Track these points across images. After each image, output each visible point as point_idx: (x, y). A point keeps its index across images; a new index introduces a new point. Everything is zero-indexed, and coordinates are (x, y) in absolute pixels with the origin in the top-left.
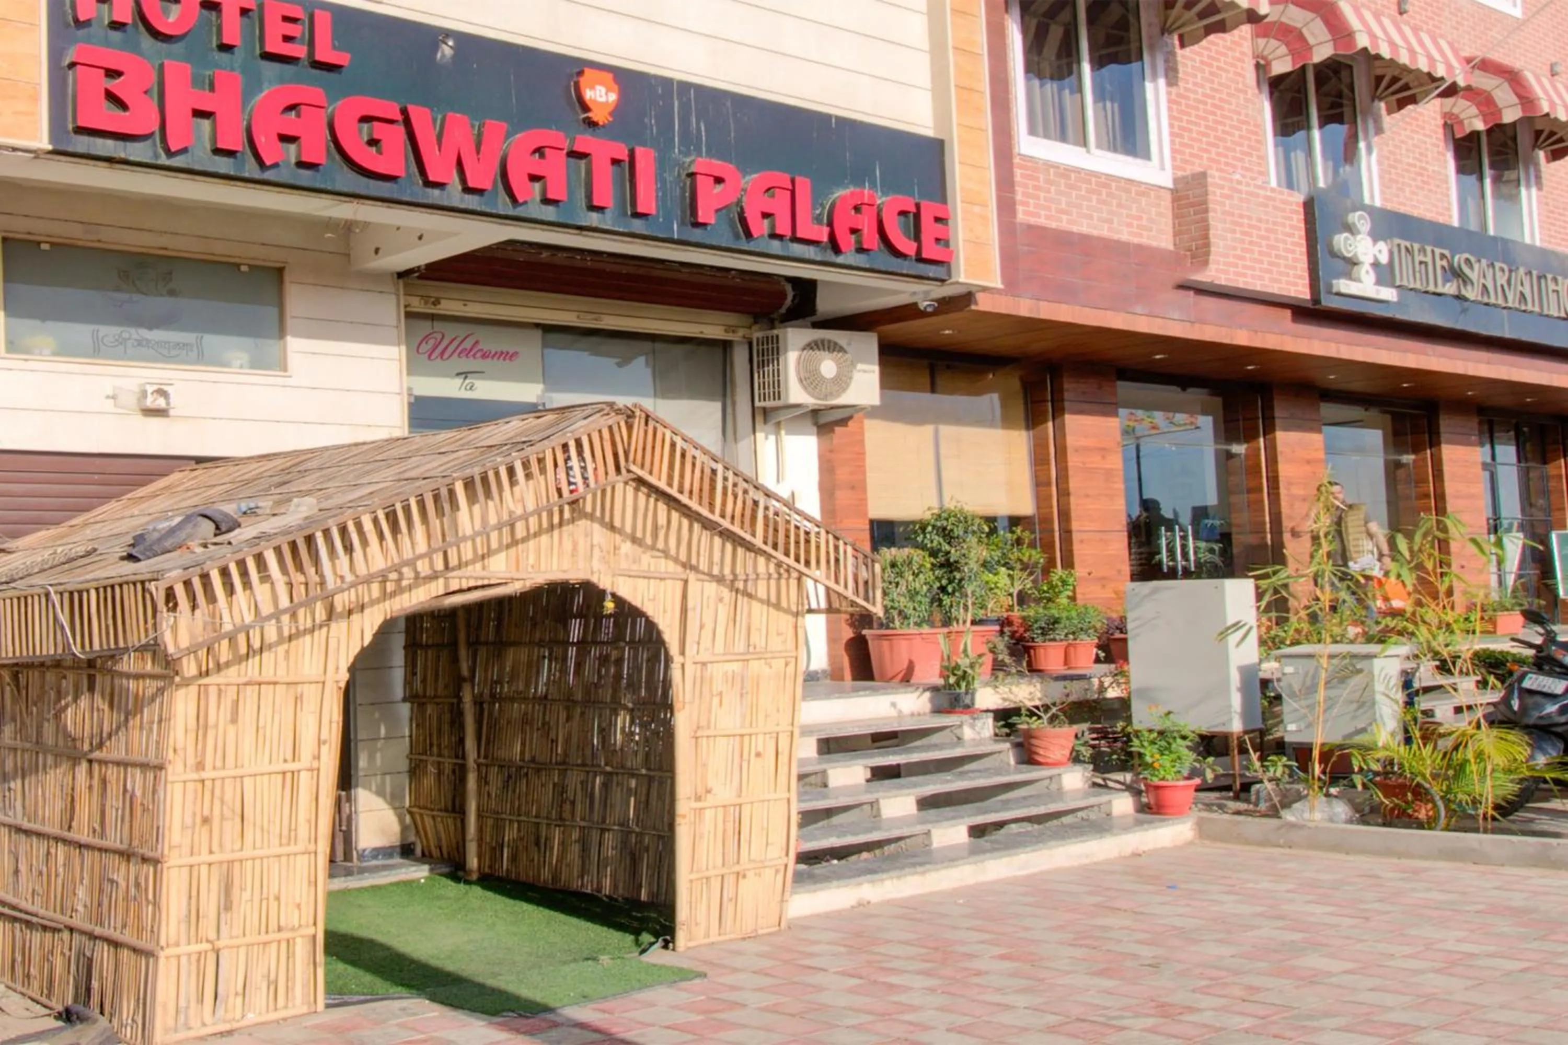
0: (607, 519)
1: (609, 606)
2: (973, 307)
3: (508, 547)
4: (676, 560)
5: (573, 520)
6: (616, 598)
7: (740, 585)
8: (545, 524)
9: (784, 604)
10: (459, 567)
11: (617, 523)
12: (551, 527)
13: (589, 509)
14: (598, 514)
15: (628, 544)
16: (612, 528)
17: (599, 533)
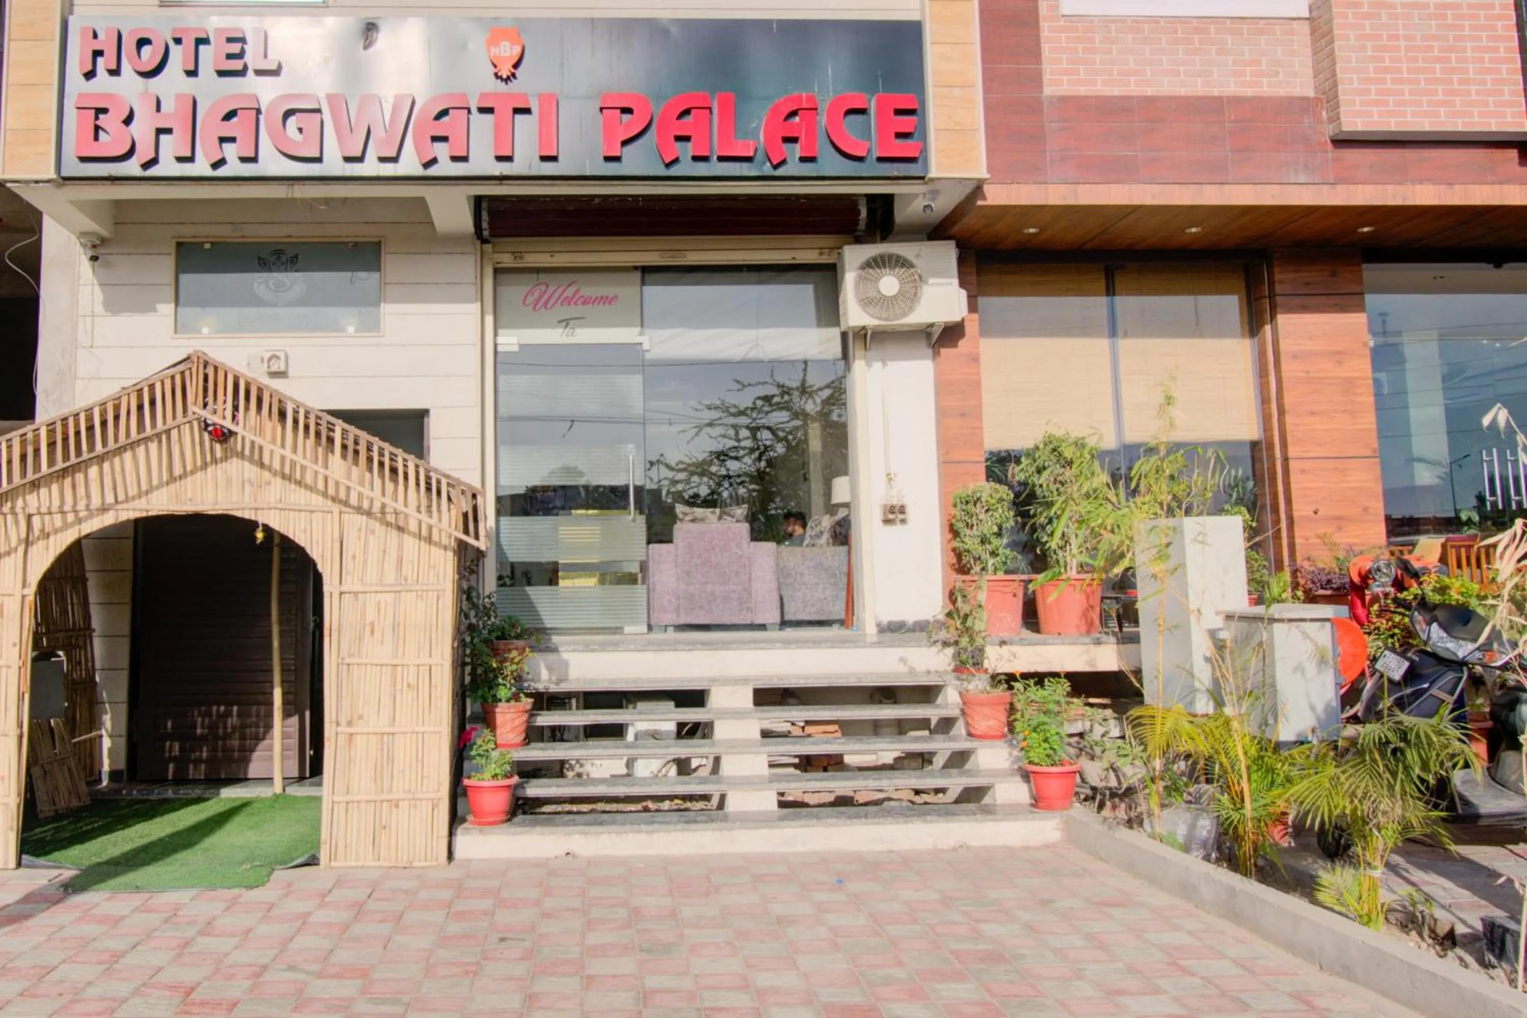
0: (256, 457)
1: (260, 535)
2: (980, 203)
3: (168, 483)
4: (325, 494)
5: (225, 458)
6: (267, 529)
7: (391, 518)
8: (199, 463)
9: (435, 537)
10: (127, 500)
11: (266, 461)
12: (205, 466)
13: (239, 449)
14: (247, 452)
15: (279, 480)
16: (262, 465)
17: (250, 470)
